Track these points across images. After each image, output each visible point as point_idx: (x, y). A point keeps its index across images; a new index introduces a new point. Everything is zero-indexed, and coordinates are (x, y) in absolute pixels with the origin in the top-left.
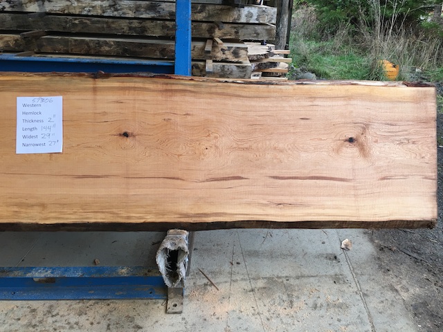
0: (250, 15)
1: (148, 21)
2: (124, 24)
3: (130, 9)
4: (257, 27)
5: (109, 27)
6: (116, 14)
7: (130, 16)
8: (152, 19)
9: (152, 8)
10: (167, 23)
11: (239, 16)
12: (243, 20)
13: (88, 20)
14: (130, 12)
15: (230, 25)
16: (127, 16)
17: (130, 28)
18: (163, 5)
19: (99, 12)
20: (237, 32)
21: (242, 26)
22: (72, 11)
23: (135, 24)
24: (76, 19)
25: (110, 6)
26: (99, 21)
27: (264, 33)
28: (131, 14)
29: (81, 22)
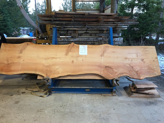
0: (117, 39)
1: (95, 42)
2: (90, 42)
3: (92, 39)
4: (119, 42)
5: (87, 43)
6: (89, 41)
9: (97, 39)
10: (99, 42)
11: (115, 40)
12: (116, 40)
17: (91, 43)
18: (99, 38)
19: (86, 40)
20: (114, 43)
22: (80, 40)
23: (93, 42)
25: (88, 39)
27: (120, 43)
29: (82, 43)
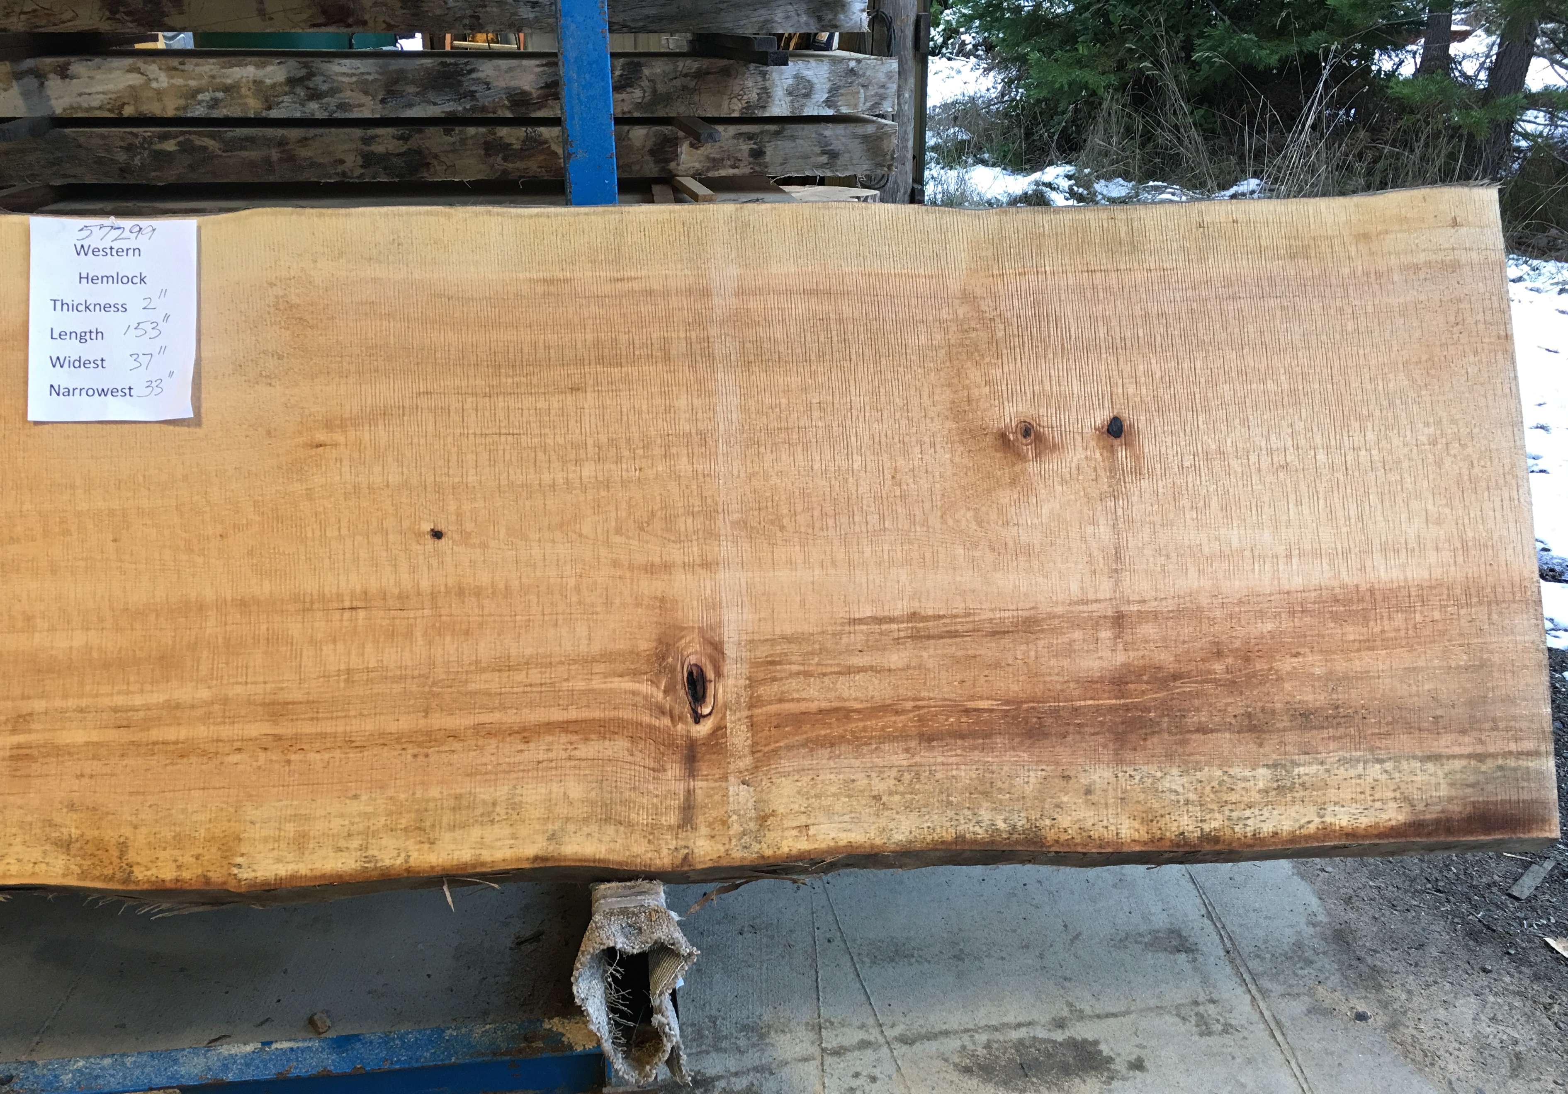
0: (802, 89)
1: (431, 130)
2: (344, 144)
4: (829, 131)
6: (313, 109)
7: (367, 114)
8: (449, 122)
9: (446, 82)
11: (765, 94)
12: (779, 107)
13: (212, 136)
14: (367, 100)
15: (732, 129)
16: (356, 114)
17: (368, 160)
18: (487, 69)
19: (253, 106)
20: (757, 154)
21: (773, 128)
22: (152, 108)
23: (387, 141)
24: (164, 137)
25: (292, 82)
26: (251, 140)
27: (857, 149)
28: (368, 109)
29: (186, 148)
